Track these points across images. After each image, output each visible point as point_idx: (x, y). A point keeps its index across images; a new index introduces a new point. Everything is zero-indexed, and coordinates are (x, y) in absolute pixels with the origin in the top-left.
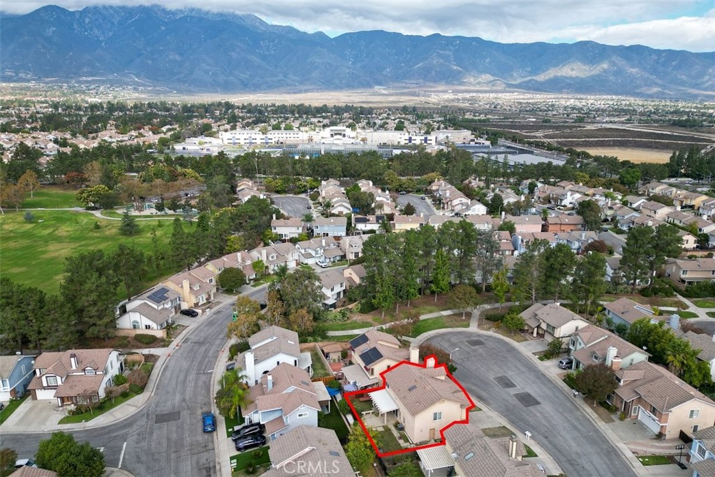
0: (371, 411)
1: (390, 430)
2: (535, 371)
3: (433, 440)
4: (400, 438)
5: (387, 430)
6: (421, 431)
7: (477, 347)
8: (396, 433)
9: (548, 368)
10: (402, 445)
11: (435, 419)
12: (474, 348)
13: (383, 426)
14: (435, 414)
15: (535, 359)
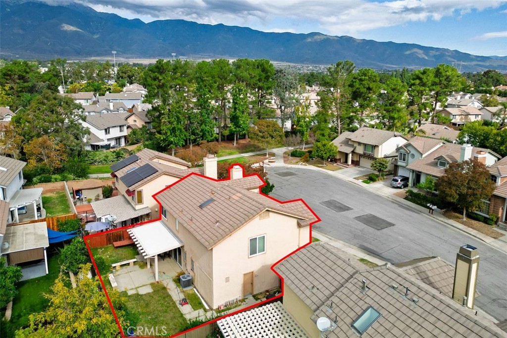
0: (132, 261)
1: (164, 288)
2: (365, 193)
3: (251, 298)
4: (184, 302)
5: (160, 290)
6: (227, 280)
7: (289, 177)
8: (176, 294)
9: (379, 189)
10: (188, 317)
11: (253, 251)
12: (285, 178)
13: (152, 284)
14: (253, 241)
15: (360, 182)
